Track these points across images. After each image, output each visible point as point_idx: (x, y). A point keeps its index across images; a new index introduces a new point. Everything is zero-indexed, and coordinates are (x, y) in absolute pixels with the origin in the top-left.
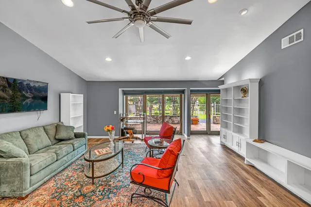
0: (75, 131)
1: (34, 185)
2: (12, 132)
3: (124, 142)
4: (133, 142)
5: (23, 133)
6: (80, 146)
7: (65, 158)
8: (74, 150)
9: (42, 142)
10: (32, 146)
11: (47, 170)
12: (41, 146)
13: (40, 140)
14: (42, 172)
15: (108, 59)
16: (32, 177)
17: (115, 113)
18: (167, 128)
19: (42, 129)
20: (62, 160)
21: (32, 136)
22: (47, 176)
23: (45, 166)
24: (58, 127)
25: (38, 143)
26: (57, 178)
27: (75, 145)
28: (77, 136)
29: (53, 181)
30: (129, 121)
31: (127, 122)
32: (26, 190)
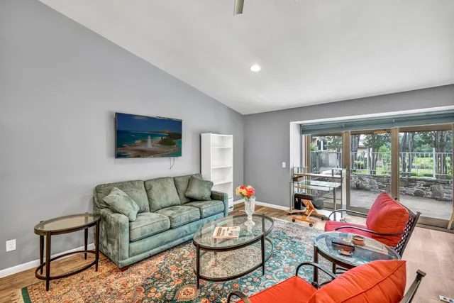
0: (213, 189)
1: (134, 255)
2: (135, 181)
3: (294, 221)
4: (311, 225)
5: (147, 184)
6: (211, 213)
7: (186, 227)
8: (201, 218)
9: (167, 198)
10: (154, 202)
11: (155, 240)
12: (164, 203)
13: (164, 195)
14: (148, 241)
15: (256, 68)
16: (134, 245)
17: (284, 165)
18: (386, 208)
19: (172, 183)
20: (180, 229)
21: (156, 188)
22: (157, 247)
24: (190, 180)
25: (162, 198)
26: (171, 254)
27: (204, 211)
28: (214, 197)
29: (163, 257)
30: (313, 182)
31: (309, 184)
32: (123, 259)
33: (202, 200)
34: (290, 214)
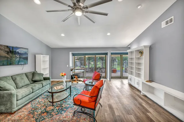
0: (44, 76)
1: (19, 106)
2: (7, 76)
3: (72, 83)
4: (77, 83)
5: (13, 77)
6: (46, 84)
7: (38, 91)
8: (43, 87)
10: (18, 85)
12: (23, 84)
13: (23, 81)
14: (24, 99)
15: (63, 35)
16: (18, 102)
17: (68, 66)
19: (25, 75)
20: (35, 92)
21: (18, 79)
22: (28, 101)
23: (25, 95)
24: (34, 74)
25: (22, 83)
26: (33, 102)
27: (44, 84)
28: (45, 79)
29: (30, 104)
30: (76, 71)
31: (75, 71)
32: (14, 109)
33: (40, 81)
34: (70, 81)
